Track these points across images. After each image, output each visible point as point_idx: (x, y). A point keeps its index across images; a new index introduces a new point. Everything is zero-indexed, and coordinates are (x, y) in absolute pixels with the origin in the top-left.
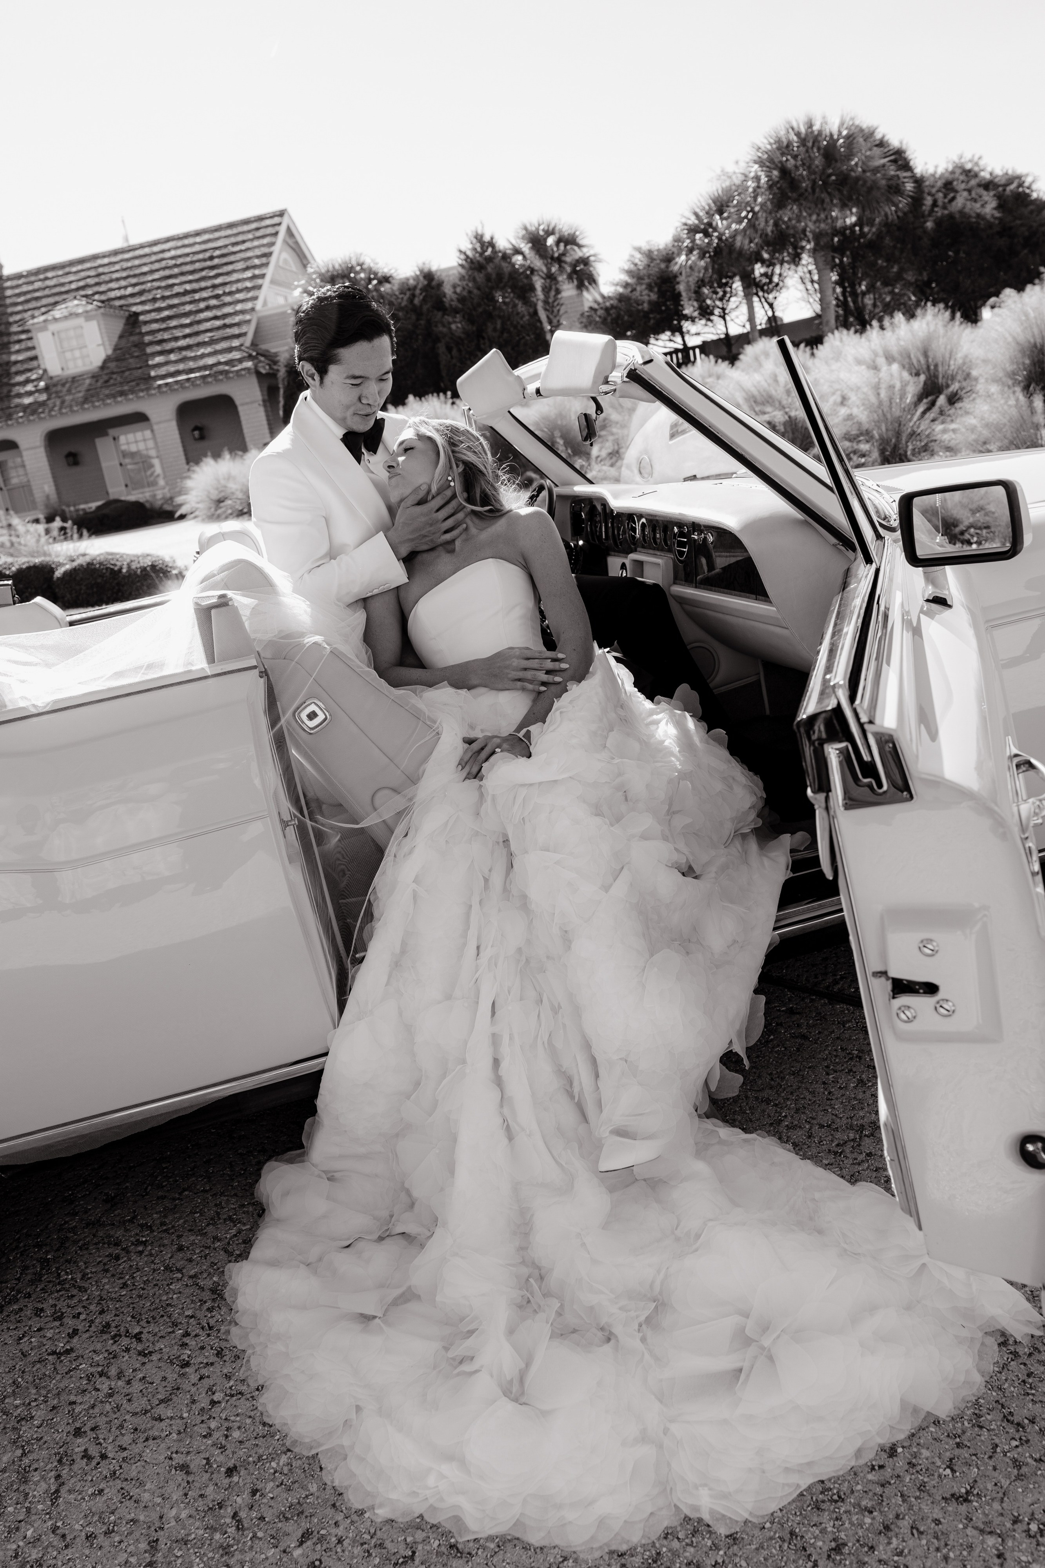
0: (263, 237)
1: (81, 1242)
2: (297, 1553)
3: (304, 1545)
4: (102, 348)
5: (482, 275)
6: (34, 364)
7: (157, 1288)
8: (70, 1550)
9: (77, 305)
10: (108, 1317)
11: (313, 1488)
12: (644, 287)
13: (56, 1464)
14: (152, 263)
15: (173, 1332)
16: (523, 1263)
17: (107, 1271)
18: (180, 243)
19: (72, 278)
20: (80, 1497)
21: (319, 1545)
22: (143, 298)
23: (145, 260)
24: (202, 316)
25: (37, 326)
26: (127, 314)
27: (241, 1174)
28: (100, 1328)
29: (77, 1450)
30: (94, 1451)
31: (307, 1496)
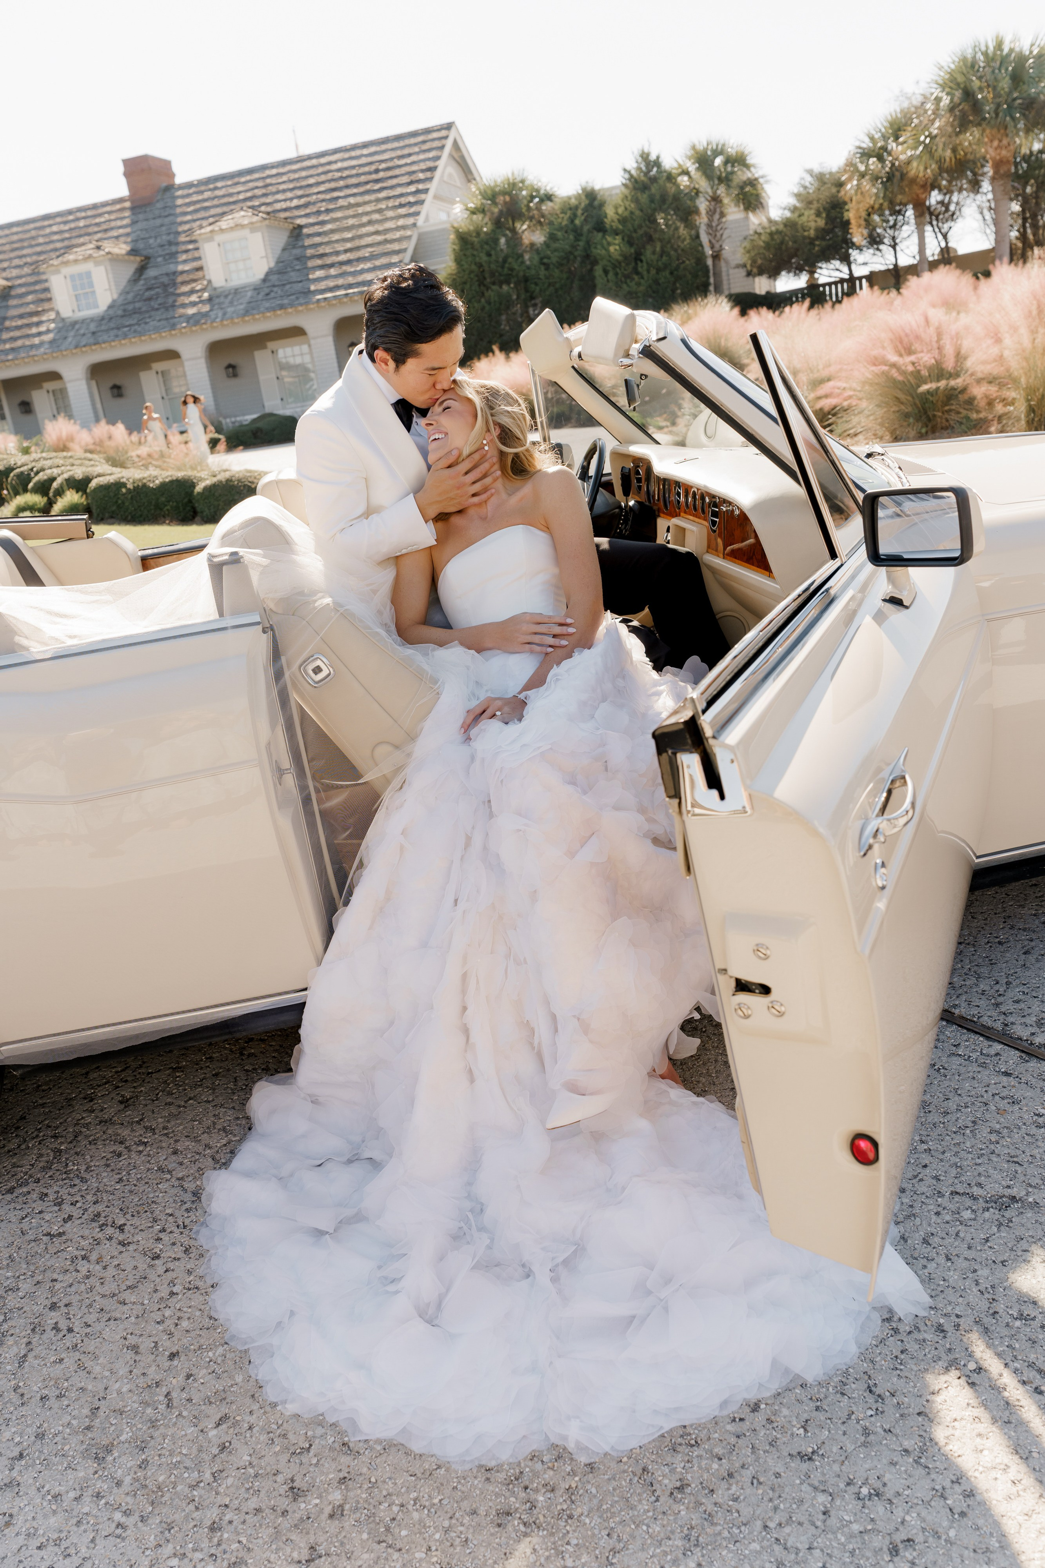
0: (429, 150)
1: (92, 1138)
2: (212, 1433)
3: (220, 1427)
4: (265, 260)
5: (645, 196)
6: (200, 274)
7: (147, 1185)
8: (25, 1408)
9: (244, 216)
10: (100, 1208)
11: (239, 1379)
12: (812, 212)
13: (29, 1332)
14: (318, 175)
15: (152, 1227)
16: (469, 1197)
17: (108, 1166)
18: (347, 155)
19: (240, 188)
20: (43, 1363)
21: (232, 1429)
22: (308, 211)
23: (311, 172)
24: (364, 230)
25: (203, 236)
26: (291, 226)
27: (242, 1089)
28: (92, 1216)
29: (49, 1322)
30: (63, 1325)
31: (232, 1386)
